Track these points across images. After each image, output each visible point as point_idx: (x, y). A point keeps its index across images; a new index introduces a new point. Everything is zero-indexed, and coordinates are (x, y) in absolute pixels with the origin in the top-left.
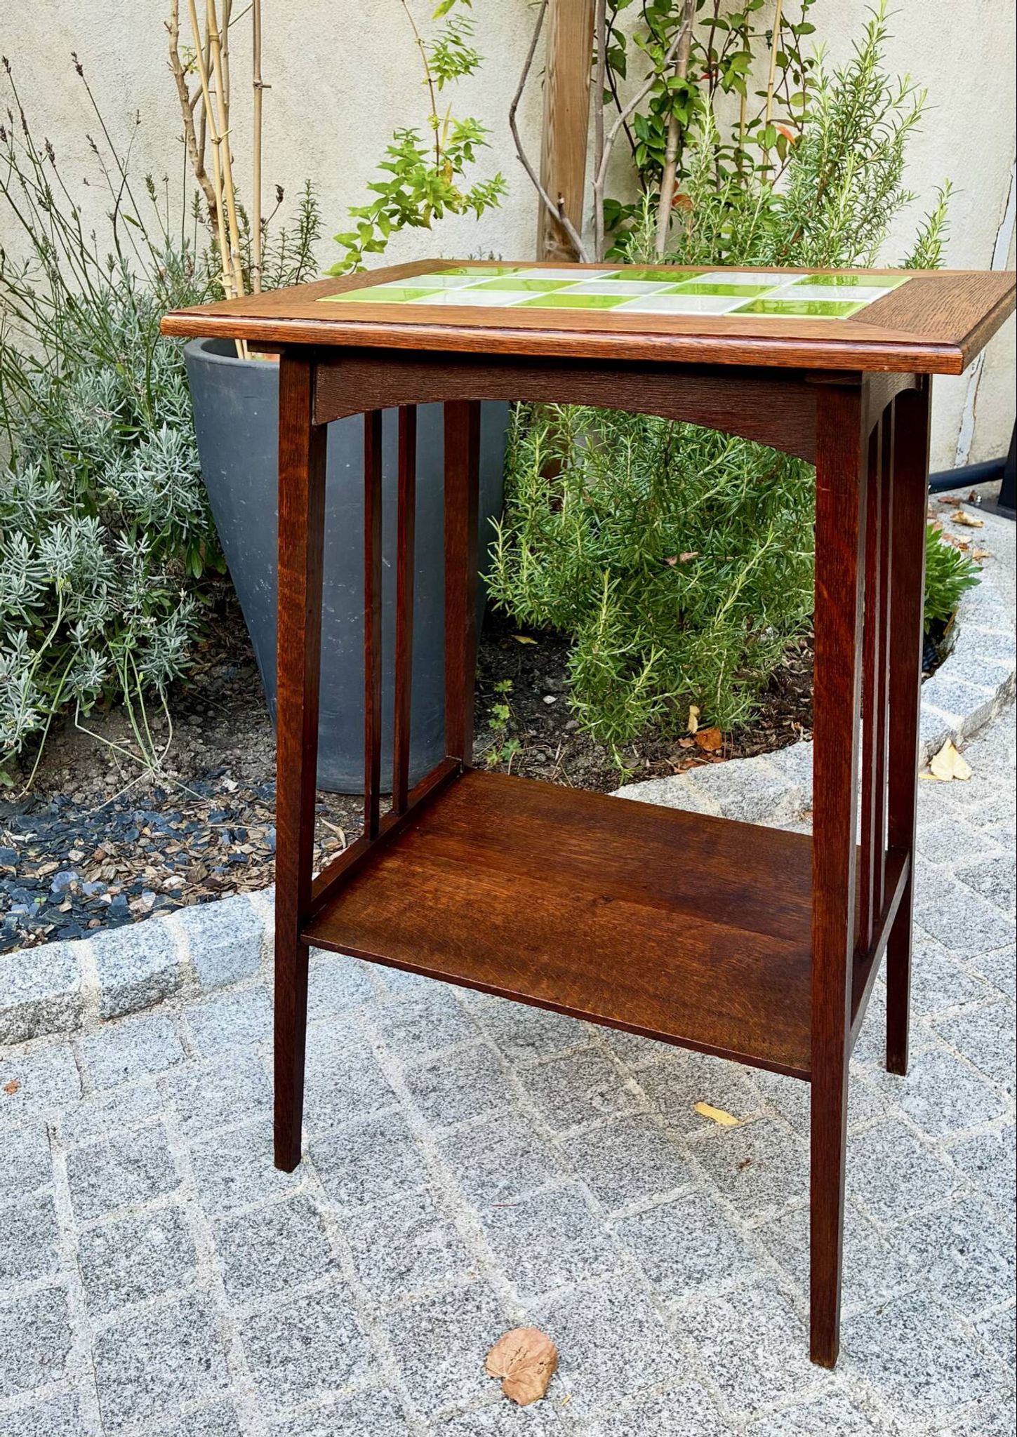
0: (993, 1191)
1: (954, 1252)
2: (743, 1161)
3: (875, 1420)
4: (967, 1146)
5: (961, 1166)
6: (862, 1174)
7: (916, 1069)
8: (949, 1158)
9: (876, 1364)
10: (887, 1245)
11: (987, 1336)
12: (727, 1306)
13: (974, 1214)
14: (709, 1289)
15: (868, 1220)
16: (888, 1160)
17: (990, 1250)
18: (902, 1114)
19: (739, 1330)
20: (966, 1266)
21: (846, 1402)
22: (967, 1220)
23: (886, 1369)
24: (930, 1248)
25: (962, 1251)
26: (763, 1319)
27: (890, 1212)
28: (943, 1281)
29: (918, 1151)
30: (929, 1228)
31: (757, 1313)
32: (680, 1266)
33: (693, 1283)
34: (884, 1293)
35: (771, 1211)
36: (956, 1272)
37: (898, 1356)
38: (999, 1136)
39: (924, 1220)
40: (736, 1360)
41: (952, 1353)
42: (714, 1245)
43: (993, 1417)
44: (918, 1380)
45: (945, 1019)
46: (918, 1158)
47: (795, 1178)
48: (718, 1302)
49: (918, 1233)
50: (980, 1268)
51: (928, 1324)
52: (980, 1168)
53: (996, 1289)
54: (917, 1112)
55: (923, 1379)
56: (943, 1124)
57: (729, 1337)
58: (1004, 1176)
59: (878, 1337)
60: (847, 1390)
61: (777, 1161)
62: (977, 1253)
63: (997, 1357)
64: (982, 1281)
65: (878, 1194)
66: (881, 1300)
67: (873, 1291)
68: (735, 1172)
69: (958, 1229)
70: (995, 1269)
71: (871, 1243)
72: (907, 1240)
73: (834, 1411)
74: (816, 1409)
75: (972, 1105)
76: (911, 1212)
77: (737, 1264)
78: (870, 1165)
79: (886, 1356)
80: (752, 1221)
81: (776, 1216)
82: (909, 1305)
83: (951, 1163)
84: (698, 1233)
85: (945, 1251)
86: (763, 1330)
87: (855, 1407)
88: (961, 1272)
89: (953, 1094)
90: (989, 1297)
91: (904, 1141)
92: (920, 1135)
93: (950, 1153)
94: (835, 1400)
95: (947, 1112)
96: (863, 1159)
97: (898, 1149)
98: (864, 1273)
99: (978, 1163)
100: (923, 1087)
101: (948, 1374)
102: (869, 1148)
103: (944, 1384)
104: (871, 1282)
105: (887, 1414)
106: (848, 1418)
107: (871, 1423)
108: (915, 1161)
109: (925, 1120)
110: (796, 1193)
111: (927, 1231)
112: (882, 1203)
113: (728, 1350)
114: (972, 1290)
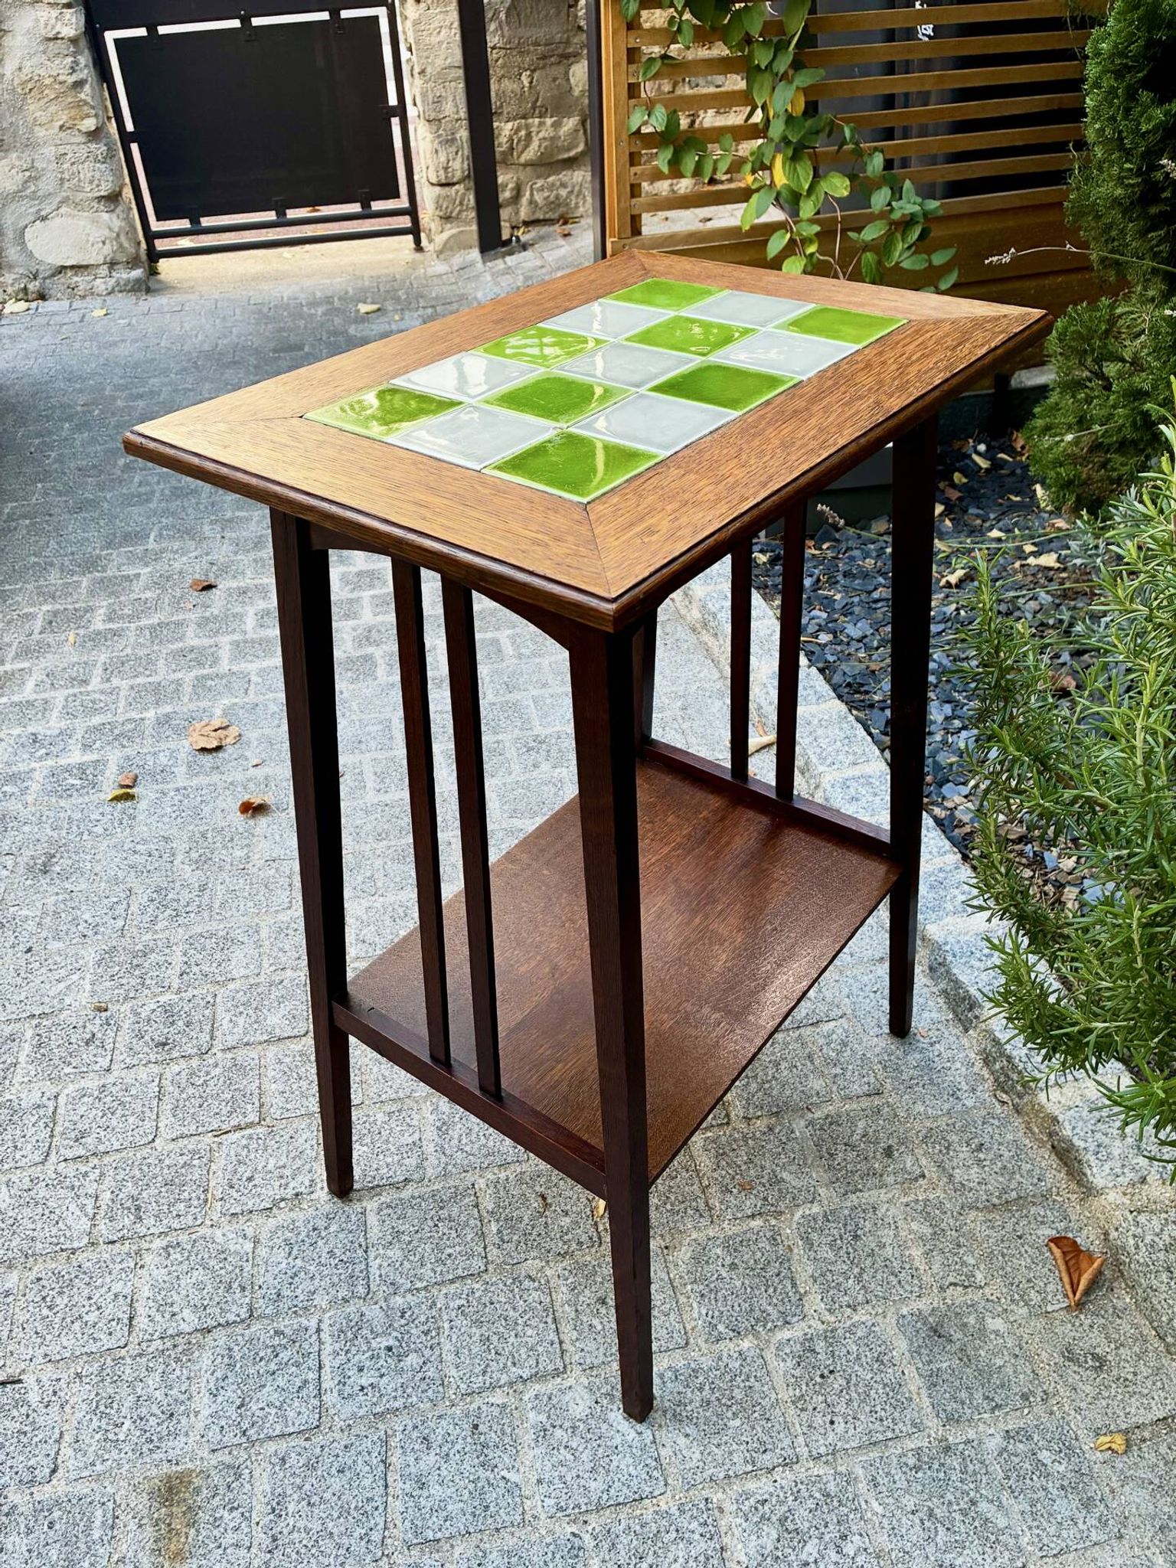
0: (443, 1422)
1: (391, 1342)
2: (549, 1201)
3: (282, 1204)
4: (509, 1431)
5: (484, 1408)
6: (503, 1300)
7: (633, 1434)
8: (499, 1402)
9: (321, 1223)
10: (419, 1285)
11: (305, 1322)
12: (410, 1141)
13: (424, 1386)
14: (430, 1134)
15: (452, 1281)
16: (513, 1334)
17: (382, 1376)
18: (571, 1381)
19: (387, 1142)
20: (374, 1344)
21: (303, 1189)
22: (420, 1375)
23: (314, 1229)
24: (403, 1322)
25: (389, 1349)
26: (389, 1160)
27: (453, 1304)
28: (369, 1315)
29: (514, 1369)
30: (426, 1333)
31: (396, 1158)
32: (457, 1119)
33: (438, 1124)
34: (378, 1261)
35: (488, 1204)
36: (372, 1332)
37: (320, 1243)
38: (513, 1477)
39: (434, 1333)
40: (366, 1132)
41: (304, 1286)
42: (467, 1149)
43: (243, 1289)
44: (296, 1248)
45: (723, 1529)
46: (505, 1364)
47: (516, 1238)
48: (416, 1136)
49: (423, 1319)
50: (367, 1355)
51: (336, 1279)
52: (476, 1427)
53: (342, 1358)
54: (567, 1398)
55: (295, 1252)
56: (543, 1418)
57: (385, 1133)
58: (458, 1447)
59: (341, 1236)
60: (313, 1196)
61: (541, 1229)
62: (382, 1362)
63: (287, 1322)
64: (354, 1350)
65: (475, 1303)
66: (372, 1254)
67: (382, 1252)
68: (537, 1188)
69: (413, 1360)
70: (361, 1370)
71: (426, 1272)
72: (419, 1305)
73: (300, 1179)
74: (307, 1167)
75: (564, 1470)
76: (446, 1325)
77: (444, 1159)
78: (512, 1313)
79: (323, 1234)
80: (483, 1186)
81: (481, 1207)
82: (357, 1273)
83: (491, 1400)
84: (483, 1141)
85: (395, 1334)
86: (381, 1157)
87: (297, 1195)
88: (370, 1336)
89: (584, 1457)
90: (337, 1346)
91: (532, 1362)
92: (537, 1387)
93: (504, 1406)
94: (307, 1183)
95: (558, 1433)
96: (521, 1310)
97: (523, 1351)
98: (399, 1253)
99: (481, 1428)
100: (605, 1426)
101: (290, 1273)
102: (533, 1323)
103: (283, 1265)
104: (390, 1253)
105: (282, 1217)
106: (291, 1185)
107: (283, 1200)
108: (502, 1360)
109: (555, 1401)
110: (499, 1232)
111: (422, 1328)
112: (464, 1302)
113: (375, 1129)
114: (350, 1335)
